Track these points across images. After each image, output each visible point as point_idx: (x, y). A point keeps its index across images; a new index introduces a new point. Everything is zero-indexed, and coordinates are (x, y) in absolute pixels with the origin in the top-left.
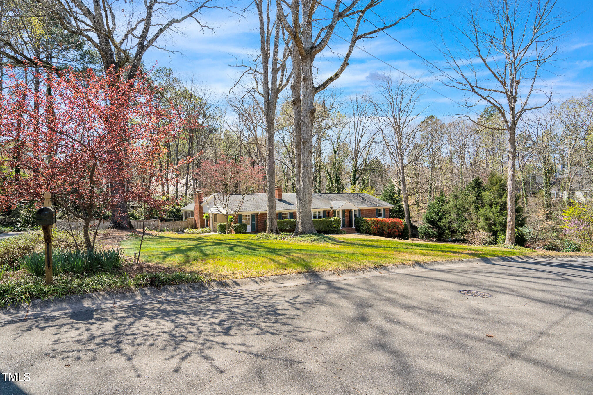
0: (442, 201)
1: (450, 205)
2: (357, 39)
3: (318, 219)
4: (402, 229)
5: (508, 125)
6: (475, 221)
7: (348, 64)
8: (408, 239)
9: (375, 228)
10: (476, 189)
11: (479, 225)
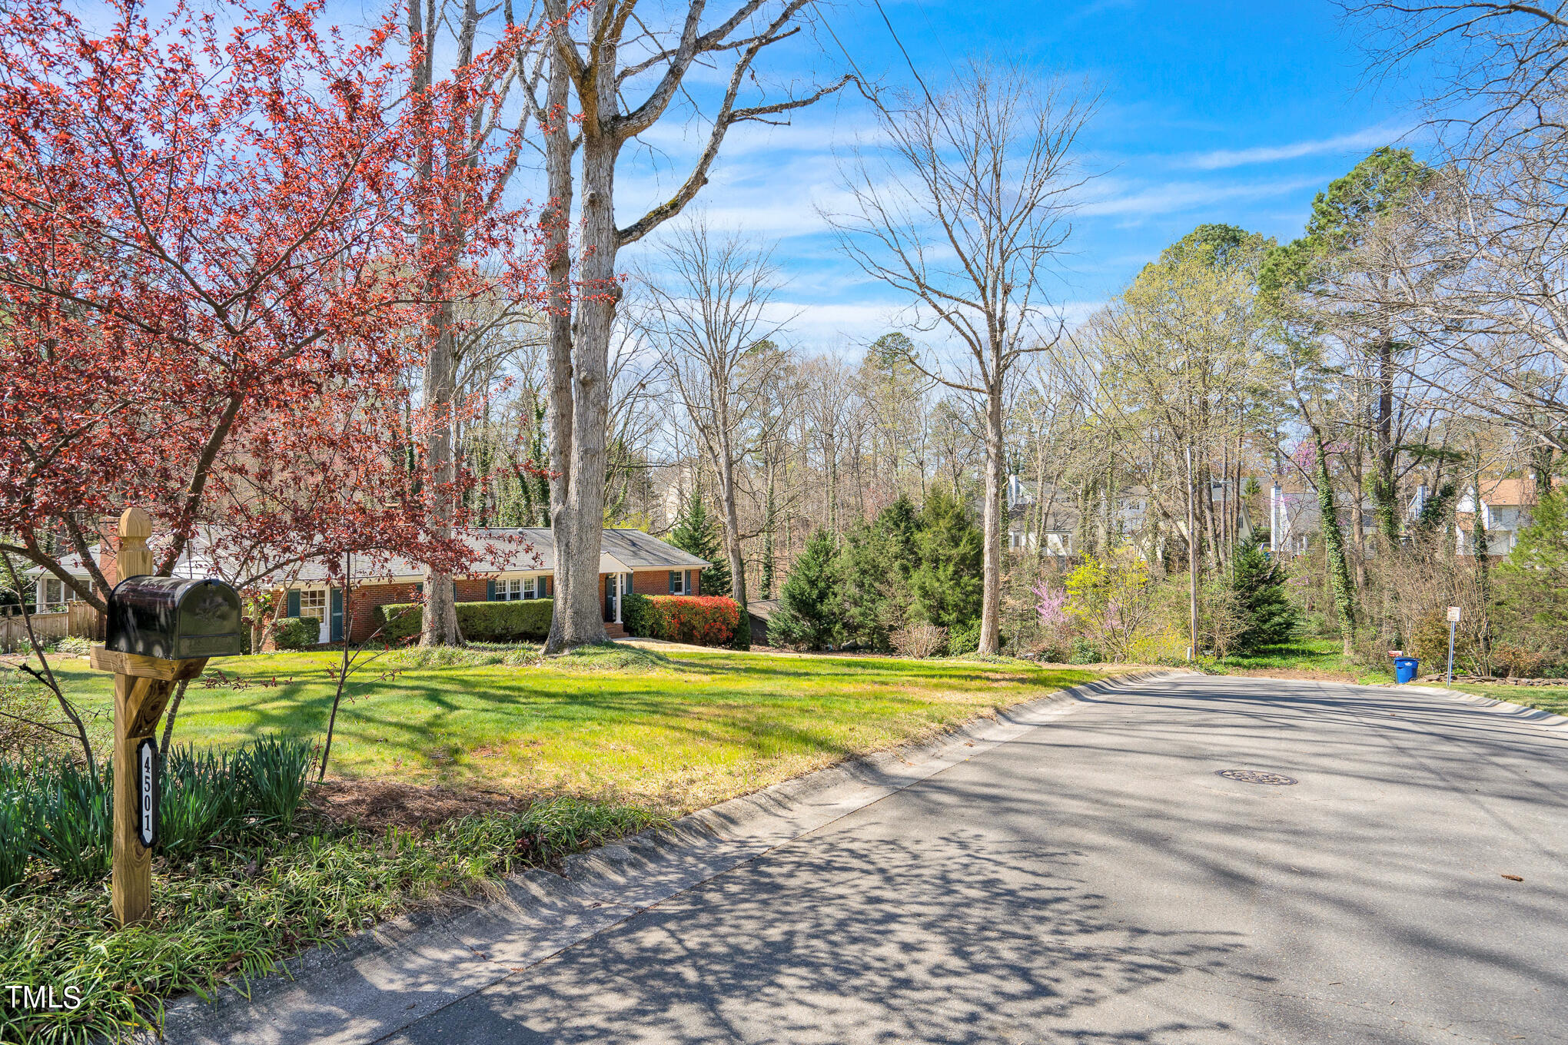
0: (823, 552)
1: (843, 561)
2: (732, 119)
3: (522, 601)
4: (735, 622)
5: (987, 382)
6: (900, 600)
7: (705, 181)
8: (747, 649)
9: (674, 623)
10: (903, 525)
11: (911, 609)
